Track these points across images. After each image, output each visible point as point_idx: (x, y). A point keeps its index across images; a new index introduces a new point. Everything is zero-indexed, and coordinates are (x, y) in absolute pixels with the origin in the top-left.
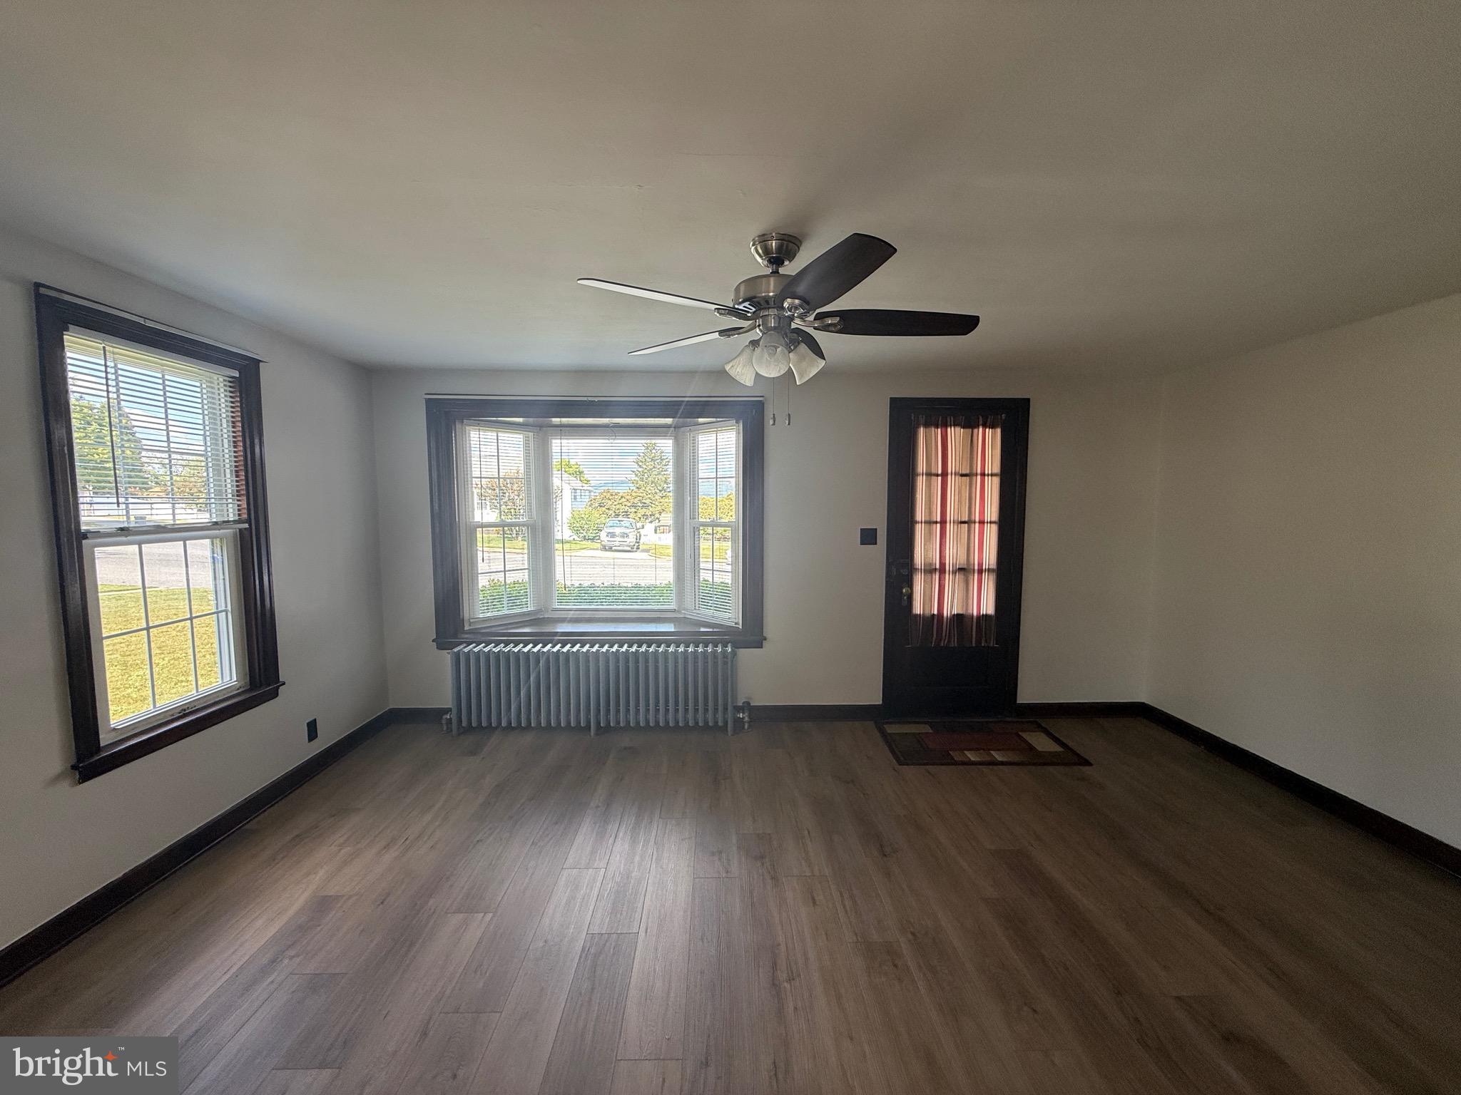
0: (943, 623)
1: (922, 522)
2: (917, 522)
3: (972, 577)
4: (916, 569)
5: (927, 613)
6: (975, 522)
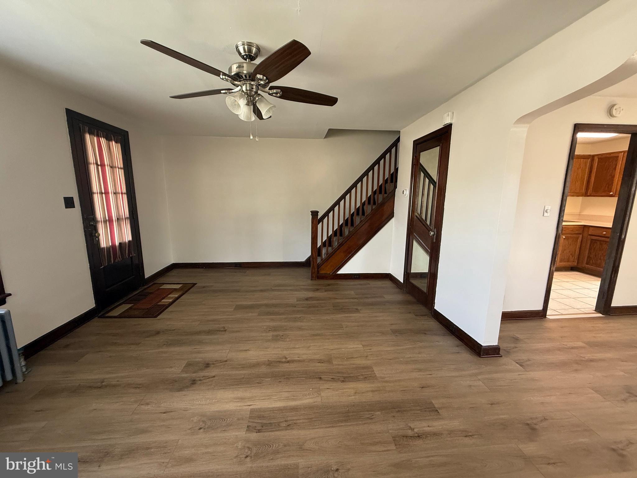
0: (117, 250)
1: (97, 193)
2: (94, 193)
3: (123, 222)
4: (98, 221)
5: (108, 246)
6: (119, 193)
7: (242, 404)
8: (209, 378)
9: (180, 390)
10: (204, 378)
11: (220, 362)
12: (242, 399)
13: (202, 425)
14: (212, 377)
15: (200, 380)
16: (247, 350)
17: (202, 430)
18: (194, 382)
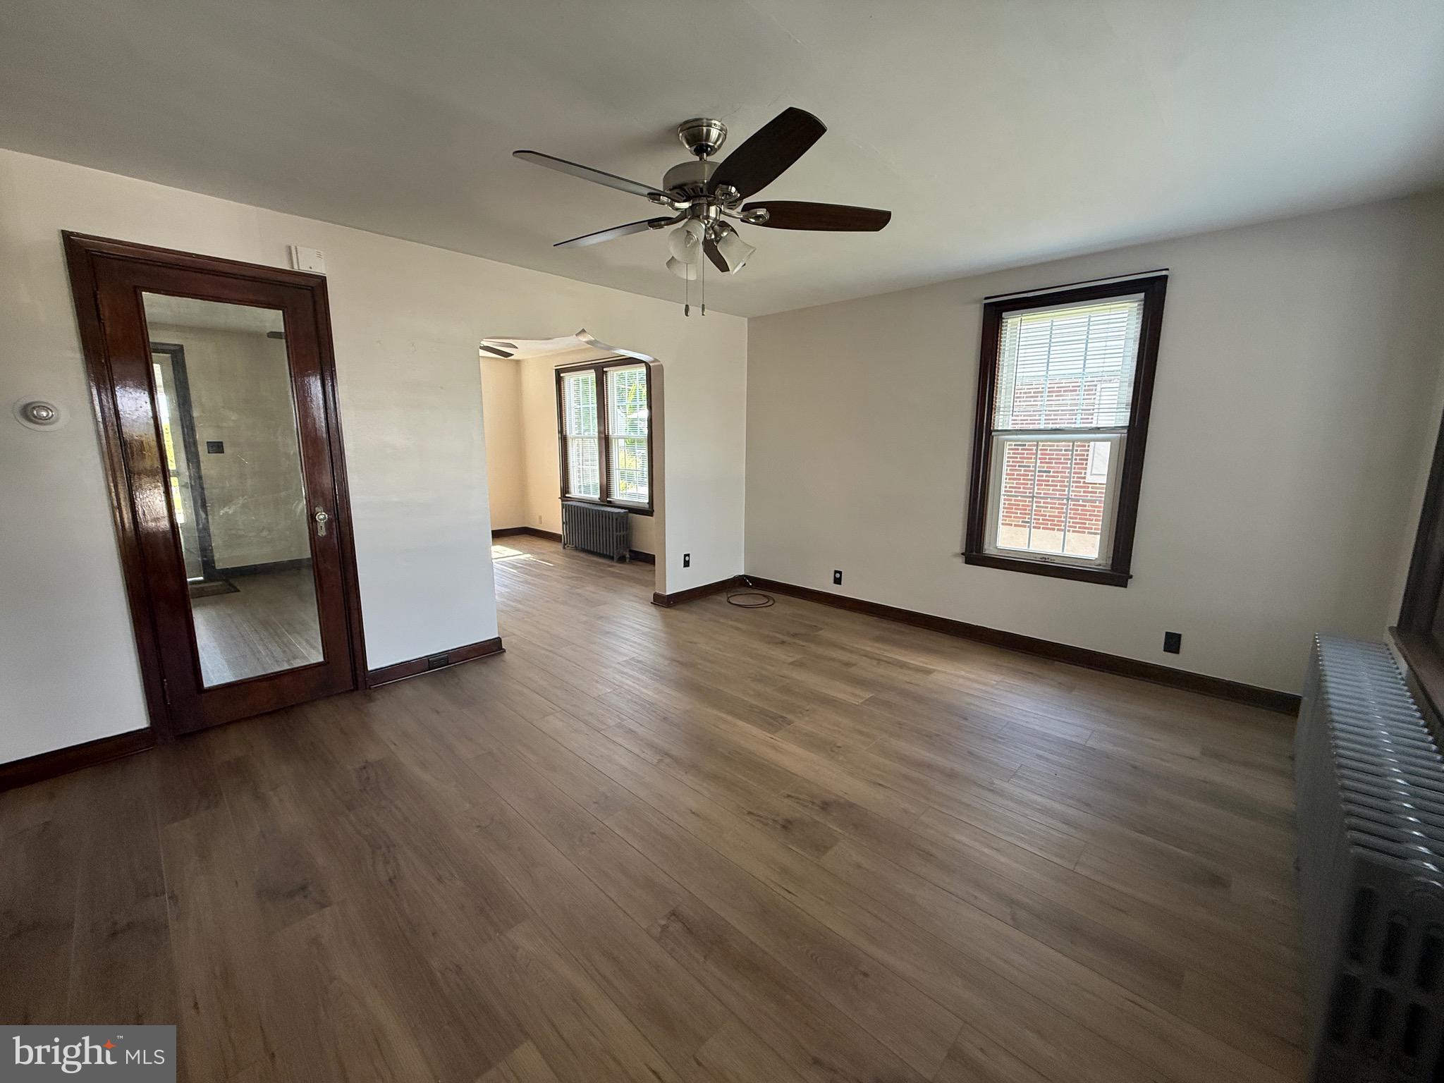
7: (780, 744)
8: (797, 798)
9: (852, 805)
10: (806, 804)
11: (762, 819)
12: (774, 748)
13: (836, 750)
14: (792, 797)
15: (813, 803)
16: (694, 813)
17: (838, 745)
18: (825, 806)
